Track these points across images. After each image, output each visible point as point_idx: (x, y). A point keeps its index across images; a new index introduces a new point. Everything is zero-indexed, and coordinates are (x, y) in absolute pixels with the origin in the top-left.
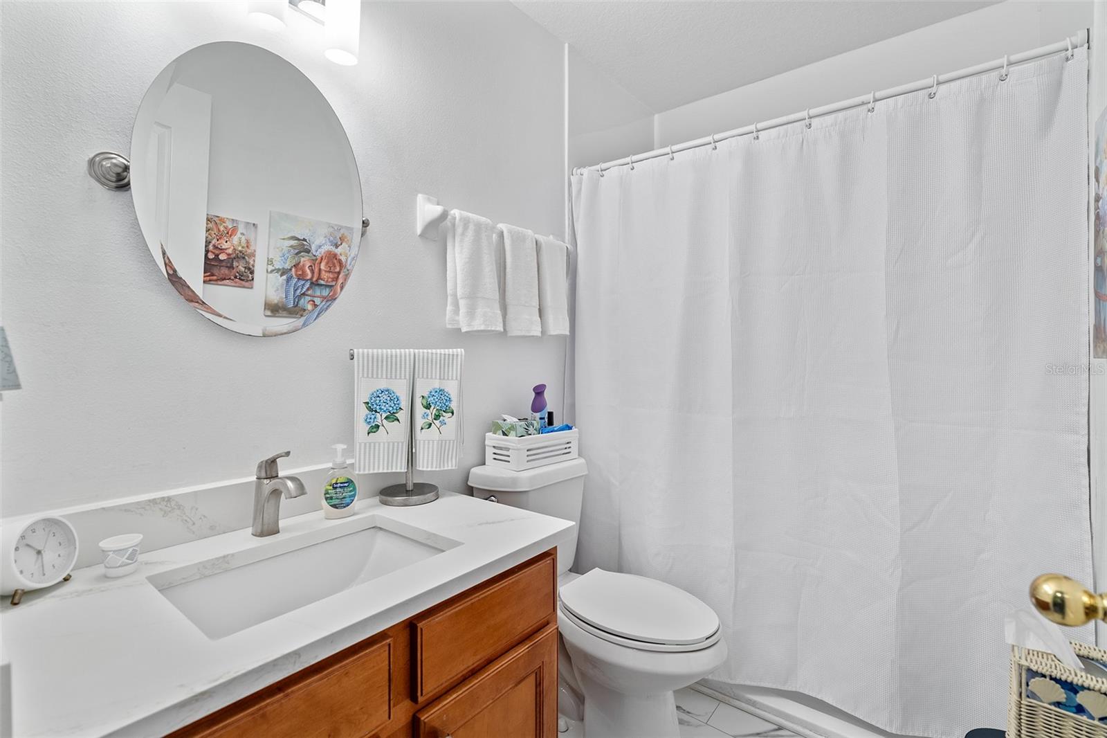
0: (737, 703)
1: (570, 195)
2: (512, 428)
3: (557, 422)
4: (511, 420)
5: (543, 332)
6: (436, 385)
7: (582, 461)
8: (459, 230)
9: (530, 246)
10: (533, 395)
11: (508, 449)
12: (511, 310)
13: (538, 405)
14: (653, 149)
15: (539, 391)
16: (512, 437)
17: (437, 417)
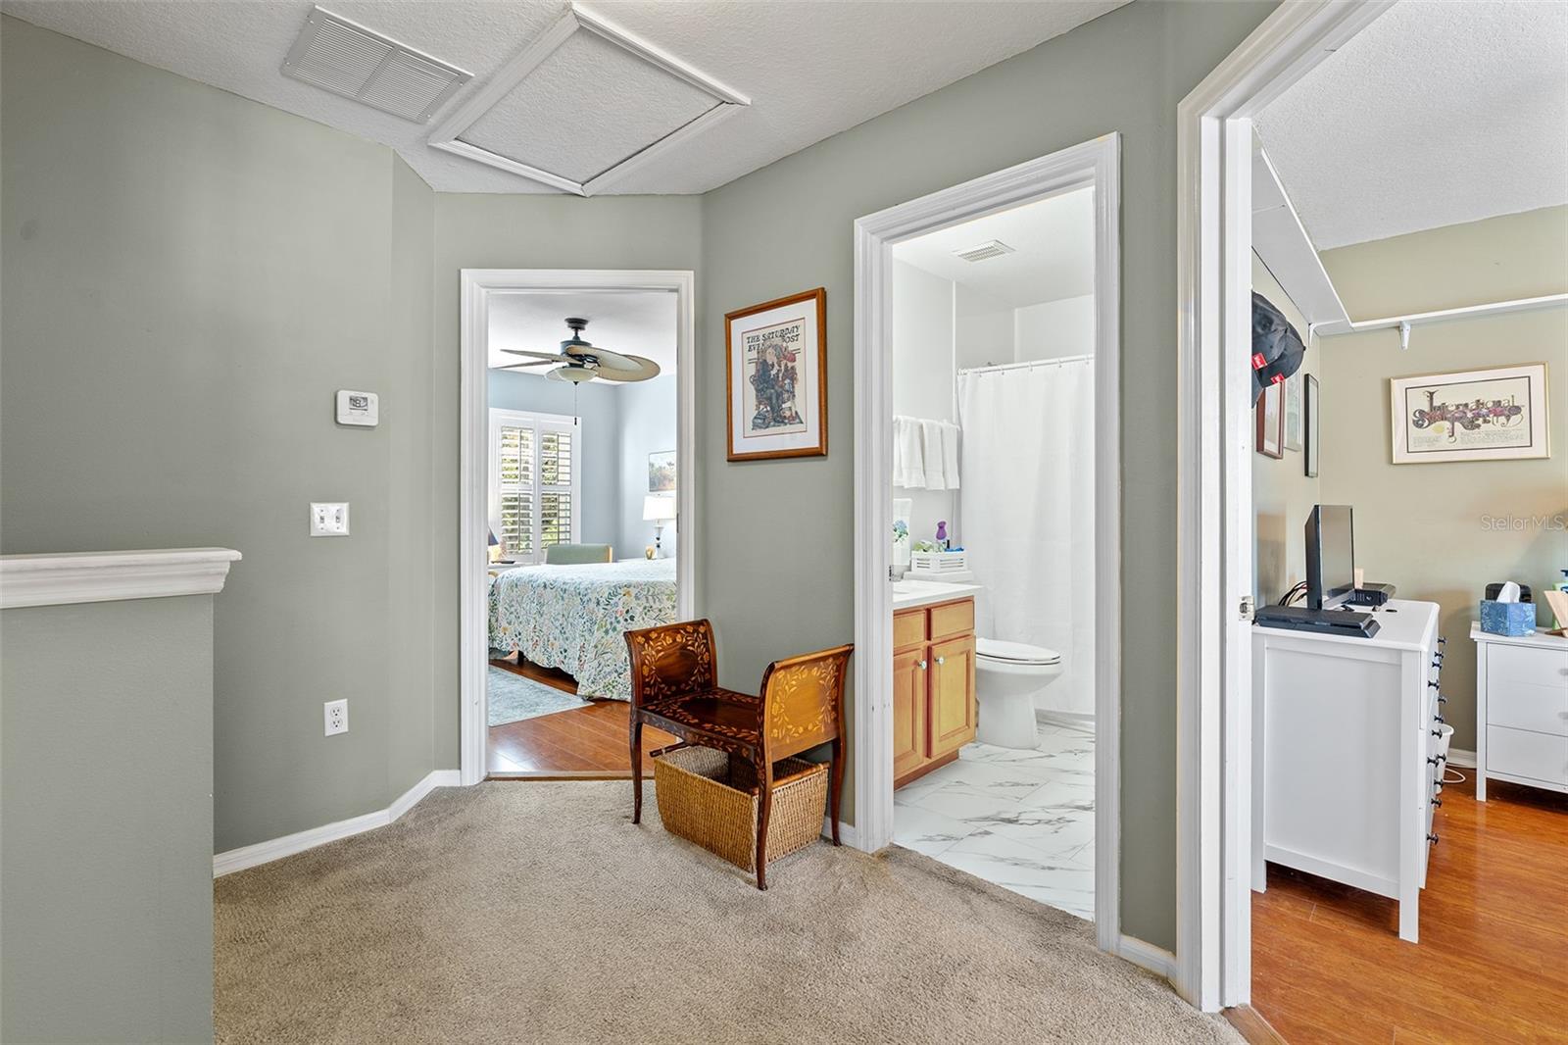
0: (1075, 727)
1: (957, 388)
2: (931, 547)
3: (952, 546)
4: (928, 543)
5: (946, 487)
6: (900, 519)
7: (970, 572)
8: (902, 428)
9: (938, 431)
10: (938, 528)
11: (928, 560)
12: (927, 473)
13: (941, 535)
14: (1013, 363)
15: (941, 526)
16: (931, 552)
17: (900, 536)
